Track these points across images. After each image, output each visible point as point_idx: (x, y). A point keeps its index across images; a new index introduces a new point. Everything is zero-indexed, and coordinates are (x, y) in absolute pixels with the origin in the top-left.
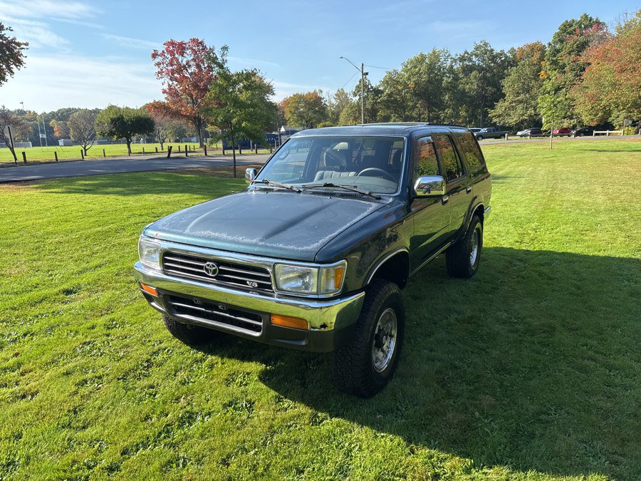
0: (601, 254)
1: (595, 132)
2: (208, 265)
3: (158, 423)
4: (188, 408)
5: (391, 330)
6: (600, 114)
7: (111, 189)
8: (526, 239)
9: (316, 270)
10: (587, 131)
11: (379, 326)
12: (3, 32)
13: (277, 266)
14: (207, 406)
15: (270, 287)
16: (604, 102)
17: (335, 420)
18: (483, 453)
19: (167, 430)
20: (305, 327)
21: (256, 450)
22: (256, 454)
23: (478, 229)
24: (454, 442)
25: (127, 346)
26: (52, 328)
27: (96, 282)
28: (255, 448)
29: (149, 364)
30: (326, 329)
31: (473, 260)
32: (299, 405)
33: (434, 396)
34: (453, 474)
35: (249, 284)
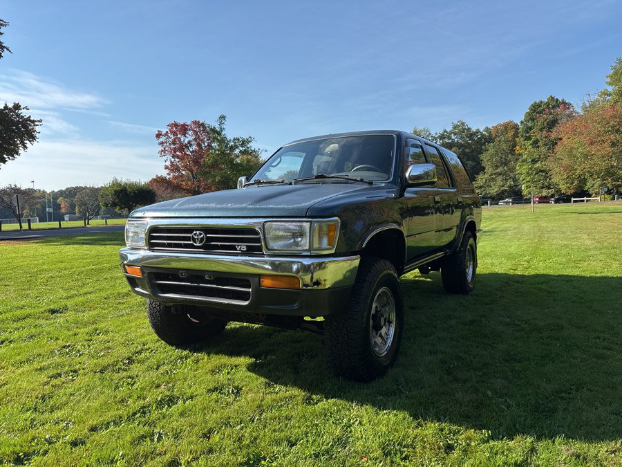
0: (598, 275)
1: (573, 199)
2: (195, 234)
3: (134, 405)
4: (168, 393)
5: (389, 316)
6: (576, 183)
7: (108, 242)
8: (520, 268)
9: (308, 224)
10: (565, 199)
11: (376, 307)
12: (20, 111)
13: (267, 225)
14: (189, 392)
15: (260, 249)
16: (578, 172)
17: (331, 401)
18: (501, 425)
19: (143, 411)
20: (297, 286)
21: (242, 425)
22: (242, 429)
23: (471, 246)
24: (468, 417)
25: (109, 348)
26: (31, 337)
27: (83, 304)
28: (241, 423)
29: (131, 361)
30: (320, 287)
31: (469, 277)
32: (291, 388)
33: (440, 380)
34: (468, 445)
35: (238, 248)
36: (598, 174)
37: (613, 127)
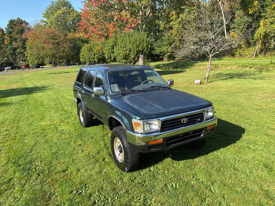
1: (41, 67)
2: (184, 119)
35: (198, 120)
36: (49, 56)
37: (52, 37)
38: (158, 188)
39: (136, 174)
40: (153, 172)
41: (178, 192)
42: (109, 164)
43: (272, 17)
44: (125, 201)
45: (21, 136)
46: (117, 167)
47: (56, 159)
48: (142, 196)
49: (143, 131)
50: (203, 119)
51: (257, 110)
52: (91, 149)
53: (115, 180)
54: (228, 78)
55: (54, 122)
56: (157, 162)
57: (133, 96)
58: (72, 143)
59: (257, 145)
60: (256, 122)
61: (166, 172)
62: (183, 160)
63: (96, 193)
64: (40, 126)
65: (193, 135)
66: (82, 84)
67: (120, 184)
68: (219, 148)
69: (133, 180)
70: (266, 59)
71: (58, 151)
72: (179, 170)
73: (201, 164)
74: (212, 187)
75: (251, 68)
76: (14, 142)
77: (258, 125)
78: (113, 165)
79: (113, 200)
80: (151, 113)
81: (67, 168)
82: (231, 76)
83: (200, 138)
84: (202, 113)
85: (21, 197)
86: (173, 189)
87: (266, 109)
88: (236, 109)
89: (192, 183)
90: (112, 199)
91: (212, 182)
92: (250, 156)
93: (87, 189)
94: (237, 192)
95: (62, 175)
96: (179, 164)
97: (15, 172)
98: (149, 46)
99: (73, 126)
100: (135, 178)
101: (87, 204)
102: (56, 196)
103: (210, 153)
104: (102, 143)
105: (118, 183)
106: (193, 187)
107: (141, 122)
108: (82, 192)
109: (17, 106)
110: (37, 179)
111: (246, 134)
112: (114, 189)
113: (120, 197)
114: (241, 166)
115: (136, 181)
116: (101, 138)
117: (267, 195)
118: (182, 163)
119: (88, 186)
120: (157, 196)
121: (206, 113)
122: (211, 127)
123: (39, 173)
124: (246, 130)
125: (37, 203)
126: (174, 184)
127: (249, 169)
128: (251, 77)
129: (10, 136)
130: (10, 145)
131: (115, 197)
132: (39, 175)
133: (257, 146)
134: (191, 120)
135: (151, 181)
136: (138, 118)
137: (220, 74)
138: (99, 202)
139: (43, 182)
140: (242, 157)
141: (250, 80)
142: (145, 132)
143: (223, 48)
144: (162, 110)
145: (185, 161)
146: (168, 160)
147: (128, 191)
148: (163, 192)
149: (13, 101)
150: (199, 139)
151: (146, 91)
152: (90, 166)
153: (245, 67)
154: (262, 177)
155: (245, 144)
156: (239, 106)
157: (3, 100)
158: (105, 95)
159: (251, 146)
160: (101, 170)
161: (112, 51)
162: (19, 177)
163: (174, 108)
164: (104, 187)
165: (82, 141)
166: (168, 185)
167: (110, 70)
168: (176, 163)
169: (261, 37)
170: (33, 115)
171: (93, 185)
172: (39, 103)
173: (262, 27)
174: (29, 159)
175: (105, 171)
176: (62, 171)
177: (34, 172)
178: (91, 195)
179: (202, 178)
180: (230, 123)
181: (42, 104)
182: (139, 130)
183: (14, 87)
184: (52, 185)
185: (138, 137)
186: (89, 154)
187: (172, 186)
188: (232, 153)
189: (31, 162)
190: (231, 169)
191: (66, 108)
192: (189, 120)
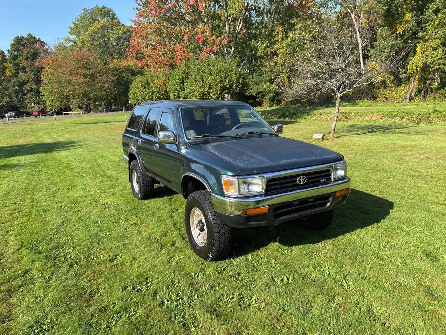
1: (63, 113)
2: (300, 178)
6: (65, 101)
13: (334, 166)
16: (65, 93)
35: (321, 181)
36: (78, 95)
38: (260, 284)
39: (224, 263)
40: (252, 261)
41: (292, 288)
42: (182, 250)
43: (435, 39)
44: (209, 301)
45: (39, 211)
46: (194, 254)
47: (98, 244)
48: (236, 294)
49: (237, 193)
50: (330, 179)
51: (413, 176)
52: (153, 229)
53: (193, 272)
54: (366, 132)
55: (91, 192)
56: (258, 248)
57: (222, 145)
58: (122, 222)
59: (413, 225)
60: (411, 194)
61: (273, 261)
62: (299, 244)
63: (164, 289)
64: (69, 197)
65: (315, 203)
66: (138, 131)
67: (200, 277)
68: (354, 230)
69: (221, 272)
70: (427, 104)
71: (99, 232)
72: (292, 258)
73: (325, 251)
74: (344, 281)
75: (402, 118)
76: (29, 220)
77: (414, 198)
78: (189, 251)
79: (191, 300)
80: (250, 166)
81: (116, 256)
82: (372, 130)
83: (325, 209)
84: (329, 171)
85: (45, 296)
86: (284, 285)
87: (427, 175)
88: (379, 176)
89: (314, 276)
90: (189, 298)
91: (344, 276)
92: (402, 240)
93: (149, 285)
94: (383, 288)
95: (109, 265)
96: (292, 251)
97: (33, 261)
98: (241, 80)
99: (121, 198)
100: (224, 270)
101: (150, 305)
102: (100, 295)
103: (340, 235)
104: (170, 222)
105: (198, 277)
106: (314, 282)
107: (235, 180)
108: (142, 288)
109: (29, 169)
110: (68, 271)
111: (395, 209)
112: (192, 284)
113: (202, 296)
114: (388, 254)
115: (227, 273)
116: (168, 215)
117: (429, 293)
118: (296, 249)
119: (150, 280)
120: (259, 294)
121: (334, 171)
122: (342, 193)
123: (72, 262)
124: (395, 204)
125: (72, 304)
126: (285, 277)
127: (401, 258)
128: (403, 130)
129: (21, 212)
130: (22, 223)
131: (195, 295)
132: (71, 266)
133: (413, 227)
134: (311, 181)
135: (249, 273)
136: (231, 174)
137: (354, 125)
138: (170, 303)
139: (79, 276)
140: (390, 241)
141: (402, 135)
142: (241, 196)
143: (359, 84)
144: (267, 163)
145: (302, 246)
146: (275, 246)
147: (214, 287)
148: (268, 288)
149: (22, 162)
150: (323, 210)
151: (241, 139)
152: (153, 253)
153: (393, 116)
154: (420, 269)
155: (395, 224)
156: (384, 170)
157: (5, 161)
158: (177, 143)
159: (404, 227)
160: (170, 259)
161: (181, 87)
162: (39, 268)
163: (285, 161)
164: (176, 282)
165: (137, 218)
166: (276, 279)
167: (184, 106)
168: (286, 249)
169: (419, 69)
170: (57, 182)
171: (158, 278)
172: (65, 165)
173: (420, 55)
174: (54, 243)
175: (177, 259)
176: (108, 260)
177: (63, 262)
178: (155, 293)
179: (329, 270)
180: (370, 194)
181: (69, 167)
182: (232, 191)
183: (21, 142)
184: (94, 280)
185: (231, 202)
186: (150, 237)
187: (283, 280)
188: (373, 236)
189: (57, 248)
190: (373, 258)
191: (109, 173)
192: (308, 179)
